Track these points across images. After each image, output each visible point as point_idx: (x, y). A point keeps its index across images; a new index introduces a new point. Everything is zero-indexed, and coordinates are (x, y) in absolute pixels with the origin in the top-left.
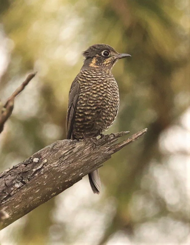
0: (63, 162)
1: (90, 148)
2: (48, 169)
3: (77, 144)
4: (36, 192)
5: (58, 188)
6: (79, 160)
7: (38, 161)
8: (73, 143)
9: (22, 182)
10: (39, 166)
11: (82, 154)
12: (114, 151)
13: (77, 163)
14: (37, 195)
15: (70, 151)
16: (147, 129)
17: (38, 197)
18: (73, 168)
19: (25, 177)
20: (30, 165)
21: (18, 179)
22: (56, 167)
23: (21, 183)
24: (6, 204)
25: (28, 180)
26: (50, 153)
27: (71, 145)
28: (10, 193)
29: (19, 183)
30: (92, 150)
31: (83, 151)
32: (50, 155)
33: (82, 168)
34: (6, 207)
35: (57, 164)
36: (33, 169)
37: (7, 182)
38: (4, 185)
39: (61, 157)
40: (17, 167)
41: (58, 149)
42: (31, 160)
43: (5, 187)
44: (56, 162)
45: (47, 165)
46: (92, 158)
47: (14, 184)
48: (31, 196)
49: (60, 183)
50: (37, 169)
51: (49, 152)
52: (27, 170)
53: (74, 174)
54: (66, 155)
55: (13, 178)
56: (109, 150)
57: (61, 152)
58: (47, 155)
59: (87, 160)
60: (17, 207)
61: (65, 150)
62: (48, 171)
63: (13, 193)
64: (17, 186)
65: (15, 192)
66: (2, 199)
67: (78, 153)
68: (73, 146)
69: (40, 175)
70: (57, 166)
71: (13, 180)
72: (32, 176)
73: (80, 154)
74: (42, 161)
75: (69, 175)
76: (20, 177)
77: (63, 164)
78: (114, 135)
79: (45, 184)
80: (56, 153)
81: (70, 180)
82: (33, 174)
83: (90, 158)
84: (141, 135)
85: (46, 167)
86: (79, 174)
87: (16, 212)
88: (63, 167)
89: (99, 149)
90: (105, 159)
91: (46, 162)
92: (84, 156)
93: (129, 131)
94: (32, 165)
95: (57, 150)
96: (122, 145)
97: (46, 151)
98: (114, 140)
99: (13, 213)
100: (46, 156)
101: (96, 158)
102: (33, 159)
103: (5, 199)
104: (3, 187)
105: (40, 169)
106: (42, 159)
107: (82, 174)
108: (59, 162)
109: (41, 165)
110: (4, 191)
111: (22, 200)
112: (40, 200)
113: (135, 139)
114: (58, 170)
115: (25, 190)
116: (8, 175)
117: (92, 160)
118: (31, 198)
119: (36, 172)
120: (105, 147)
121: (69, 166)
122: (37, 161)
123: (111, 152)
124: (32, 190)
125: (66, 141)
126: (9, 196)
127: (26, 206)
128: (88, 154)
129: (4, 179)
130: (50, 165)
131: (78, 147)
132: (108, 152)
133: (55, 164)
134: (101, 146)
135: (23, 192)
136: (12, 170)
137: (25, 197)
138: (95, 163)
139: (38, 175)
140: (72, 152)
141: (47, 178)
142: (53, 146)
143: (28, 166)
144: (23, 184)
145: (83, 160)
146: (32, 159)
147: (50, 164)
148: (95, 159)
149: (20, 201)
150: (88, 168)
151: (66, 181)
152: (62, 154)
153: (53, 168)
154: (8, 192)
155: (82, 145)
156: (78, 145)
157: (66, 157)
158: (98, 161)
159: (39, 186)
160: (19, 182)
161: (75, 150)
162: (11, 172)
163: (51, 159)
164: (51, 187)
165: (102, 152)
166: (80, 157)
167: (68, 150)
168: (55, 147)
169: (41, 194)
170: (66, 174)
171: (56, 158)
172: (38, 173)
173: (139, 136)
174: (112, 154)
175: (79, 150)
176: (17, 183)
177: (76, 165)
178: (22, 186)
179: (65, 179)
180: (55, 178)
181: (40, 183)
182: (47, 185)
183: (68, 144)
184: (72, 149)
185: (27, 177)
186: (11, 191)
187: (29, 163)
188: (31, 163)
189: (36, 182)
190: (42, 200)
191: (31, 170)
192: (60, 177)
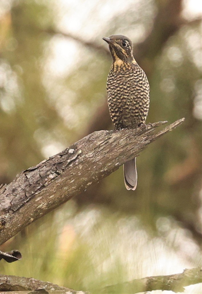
0: (98, 153)
1: (126, 138)
2: (82, 159)
3: (113, 134)
4: (71, 182)
5: (94, 178)
6: (115, 150)
7: (74, 152)
8: (109, 134)
9: (56, 172)
10: (74, 157)
12: (151, 141)
13: (113, 154)
14: (72, 185)
15: (105, 142)
16: (184, 118)
17: (73, 187)
18: (108, 158)
20: (65, 156)
21: (52, 170)
22: (91, 157)
24: (41, 194)
25: (62, 171)
27: (106, 136)
28: (44, 184)
29: (53, 173)
30: (129, 140)
31: (119, 141)
32: (86, 146)
33: (118, 158)
34: (41, 198)
35: (93, 155)
36: (68, 159)
37: (42, 173)
38: (38, 176)
39: (96, 148)
40: (53, 158)
41: (94, 140)
42: (67, 151)
43: (39, 178)
44: (91, 152)
45: (82, 155)
46: (128, 148)
47: (48, 175)
48: (65, 186)
49: (95, 173)
50: (72, 160)
51: (85, 143)
52: (61, 161)
53: (110, 164)
54: (102, 146)
55: (47, 169)
56: (146, 140)
57: (97, 143)
58: (83, 146)
59: (123, 150)
60: (51, 197)
61: (101, 141)
62: (83, 162)
63: (47, 183)
64: (51, 176)
65: (50, 183)
66: (36, 190)
67: (114, 144)
68: (109, 137)
69: (75, 165)
70: (93, 157)
71: (48, 171)
72: (66, 167)
73: (116, 145)
74: (77, 152)
75: (104, 166)
76: (54, 167)
77: (98, 154)
78: (151, 125)
79: (80, 174)
80: (91, 144)
81: (105, 170)
82: (67, 165)
83: (126, 148)
84: (178, 125)
85: (81, 158)
86: (115, 165)
87: (51, 202)
88: (99, 158)
89: (135, 139)
90: (141, 149)
92: (120, 146)
93: (167, 121)
94: (67, 156)
95: (93, 141)
96: (159, 135)
97: (82, 142)
98: (151, 130)
99: (48, 204)
100: (82, 147)
101: (132, 148)
102: (69, 150)
103: (39, 189)
104: (38, 178)
105: (75, 160)
106: (78, 150)
107: (118, 164)
109: (75, 156)
110: (38, 182)
111: (57, 190)
113: (172, 128)
114: (93, 160)
115: (60, 180)
116: (43, 166)
117: (127, 150)
118: (66, 188)
119: (70, 163)
120: (141, 137)
121: (105, 156)
122: (73, 152)
123: (147, 142)
124: (67, 180)
125: (102, 132)
126: (43, 186)
127: (61, 196)
128: (124, 144)
129: (39, 170)
130: (85, 156)
131: (114, 137)
132: (144, 142)
133: (91, 154)
134: (138, 136)
135: (58, 183)
136: (47, 162)
137: (60, 187)
138: (132, 153)
139: (73, 165)
140: (108, 142)
141: (82, 169)
142: (90, 137)
143: (63, 157)
144: (57, 175)
145: (119, 149)
146: (68, 150)
147: (85, 154)
148: (131, 149)
149: (55, 191)
150: (124, 158)
151: (101, 171)
152: (97, 145)
153: (87, 158)
154: (42, 183)
155: (119, 135)
156: (114, 136)
157: (102, 148)
158: (134, 150)
159: (74, 177)
160: (53, 172)
161: (111, 141)
162: (47, 163)
163: (86, 150)
164: (86, 177)
165: (138, 142)
166: (116, 148)
167: (104, 141)
168: (91, 138)
169: (76, 184)
170: (101, 164)
171: (92, 149)
172: (72, 164)
173: (176, 126)
174: (149, 143)
175: (115, 141)
176: (52, 173)
177: (112, 156)
178: (57, 177)
179: (101, 169)
180: (90, 169)
181: (75, 173)
182: (82, 175)
183: (104, 134)
184: (107, 139)
185: (61, 168)
186: (45, 182)
187: (65, 154)
188: (66, 154)
189: (71, 172)
190: (78, 190)
191: (66, 161)
192: (95, 167)
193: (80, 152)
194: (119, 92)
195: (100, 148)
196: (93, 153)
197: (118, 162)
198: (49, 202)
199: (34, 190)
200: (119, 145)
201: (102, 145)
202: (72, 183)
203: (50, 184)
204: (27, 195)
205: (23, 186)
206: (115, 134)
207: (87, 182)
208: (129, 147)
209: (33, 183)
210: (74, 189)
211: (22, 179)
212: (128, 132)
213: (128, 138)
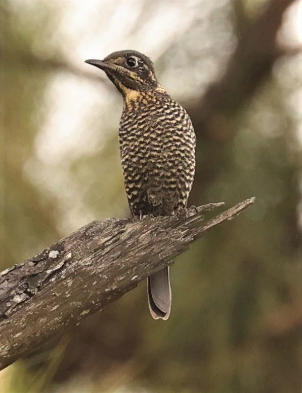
0: (102, 258)
2: (73, 269)
3: (127, 225)
4: (52, 310)
5: (93, 302)
6: (131, 253)
7: (58, 256)
9: (26, 292)
10: (58, 265)
11: (136, 243)
12: (194, 237)
13: (127, 259)
14: (54, 314)
15: (114, 239)
16: (254, 198)
17: (57, 319)
18: (119, 267)
19: (33, 285)
20: (43, 263)
21: (19, 288)
22: (88, 266)
23: (24, 294)
25: (36, 290)
26: (79, 242)
27: (117, 228)
28: (5, 312)
29: (21, 294)
30: (155, 235)
31: (138, 237)
32: (79, 245)
33: (135, 268)
35: (91, 261)
40: (21, 267)
41: (93, 234)
42: (46, 254)
44: (88, 257)
45: (73, 262)
46: (154, 251)
47: (12, 297)
48: (42, 316)
49: (96, 294)
50: (54, 270)
51: (78, 240)
52: (36, 273)
53: (121, 279)
54: (108, 246)
55: (11, 285)
56: (186, 235)
57: (98, 240)
58: (74, 245)
59: (145, 253)
60: (17, 335)
61: (107, 236)
62: (74, 273)
63: (9, 311)
64: (18, 299)
65: (15, 310)
67: (130, 242)
68: (121, 230)
69: (59, 280)
70: (91, 265)
71: (11, 289)
72: (44, 282)
73: (133, 244)
74: (63, 256)
75: (111, 281)
76: (23, 283)
77: (101, 260)
78: (196, 209)
79: (69, 295)
80: (89, 241)
81: (114, 289)
82: (46, 280)
83: (151, 249)
84: (243, 209)
85: (70, 267)
86: (131, 278)
87: (17, 344)
88: (102, 266)
89: (167, 233)
90: (178, 251)
91: (71, 259)
92: (140, 246)
93: (223, 203)
94: (46, 263)
95: (92, 236)
96: (209, 227)
97: (72, 239)
98: (195, 218)
99: (12, 347)
100: (72, 248)
101: (162, 250)
102: (49, 252)
105: (59, 270)
106: (65, 252)
107: (136, 278)
108: (94, 258)
109: (61, 263)
111: (28, 324)
112: (60, 323)
113: (232, 216)
114: (91, 270)
115: (33, 306)
116: (4, 281)
117: (153, 254)
118: (42, 320)
119: (51, 276)
120: (178, 230)
121: (113, 263)
122: (56, 257)
123: (189, 238)
124: (45, 306)
126: (4, 317)
127: (35, 333)
128: (147, 242)
130: (78, 263)
131: (129, 230)
132: (183, 239)
133: (88, 260)
134: (172, 228)
135: (30, 311)
136: (11, 273)
137: (33, 319)
138: (161, 259)
139: (56, 280)
140: (118, 239)
141: (72, 286)
142: (86, 230)
143: (39, 265)
144: (28, 297)
145: (137, 252)
146: (47, 252)
148: (160, 252)
149: (24, 325)
150: (146, 267)
151: (107, 290)
152: (100, 243)
153: (82, 268)
154: (0, 311)
155: (138, 227)
156: (130, 228)
157: (108, 249)
158: (165, 254)
159: (57, 300)
160: (21, 292)
161: (123, 237)
162: (10, 276)
163: (80, 253)
164: (79, 301)
165: (173, 239)
166: (134, 248)
167: (109, 238)
168: (89, 231)
169: (61, 313)
170: (106, 278)
171: (90, 251)
172: (55, 276)
173: (240, 211)
174: (191, 242)
175: (131, 237)
176: (18, 294)
177: (126, 263)
178: (27, 299)
179: (106, 286)
180: (86, 286)
181: (60, 294)
182: (72, 298)
183: (111, 225)
184: (117, 235)
185: (35, 284)
186: (6, 308)
187: (42, 260)
188: (45, 259)
189: (53, 292)
190: (65, 324)
191: (45, 271)
192: (95, 283)
193: (69, 256)
194: (142, 145)
195: (105, 249)
196: (91, 259)
197: (136, 275)
198: (14, 344)
200: (137, 244)
201: (107, 244)
202: (54, 311)
203: (15, 312)
206: (131, 225)
207: (81, 310)
208: (156, 248)
210: (59, 323)
212: (156, 221)
213: (153, 233)
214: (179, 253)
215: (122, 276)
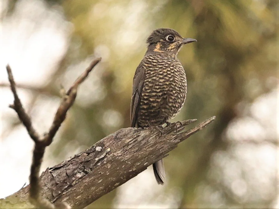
0: (127, 151)
2: (111, 158)
4: (99, 182)
5: (122, 178)
6: (144, 148)
7: (101, 150)
8: (138, 131)
9: (84, 171)
10: (102, 155)
12: (180, 140)
13: (142, 152)
14: (100, 185)
15: (134, 140)
16: (215, 117)
18: (138, 157)
20: (93, 154)
21: (80, 169)
22: (120, 156)
23: (82, 172)
24: (68, 194)
25: (90, 170)
27: (136, 134)
28: (72, 183)
29: (81, 172)
30: (158, 138)
31: (148, 139)
32: (114, 143)
33: (147, 158)
34: (67, 198)
35: (121, 153)
36: (95, 158)
37: (68, 171)
38: (65, 174)
40: (79, 156)
42: (94, 148)
43: (66, 176)
44: (119, 150)
45: (111, 153)
47: (76, 174)
48: (93, 186)
49: (124, 173)
50: (100, 158)
51: (113, 141)
52: (89, 160)
53: (139, 164)
54: (130, 144)
55: (74, 167)
56: (176, 138)
57: (125, 141)
58: (110, 143)
59: (152, 149)
60: (78, 197)
61: (130, 139)
62: (111, 160)
63: (74, 183)
64: (79, 175)
66: (63, 190)
67: (143, 142)
68: (138, 135)
69: (103, 164)
70: (121, 156)
71: (75, 170)
72: (94, 165)
73: (145, 143)
74: (105, 150)
75: (132, 166)
76: (81, 166)
77: (127, 153)
78: (181, 123)
79: (108, 174)
80: (119, 141)
81: (134, 170)
82: (95, 164)
83: (155, 147)
84: (209, 123)
85: (109, 156)
86: (144, 164)
87: (78, 203)
88: (128, 156)
89: (165, 137)
90: (171, 148)
91: (110, 151)
92: (149, 145)
93: (196, 119)
96: (189, 134)
97: (109, 140)
98: (180, 129)
99: (75, 204)
100: (109, 145)
101: (162, 147)
102: (96, 148)
103: (66, 189)
104: (64, 177)
105: (103, 158)
106: (105, 148)
108: (122, 151)
109: (103, 154)
110: (65, 181)
111: (84, 190)
112: (103, 190)
113: (202, 127)
114: (122, 159)
115: (87, 180)
116: (70, 164)
117: (157, 149)
118: (93, 188)
119: (98, 162)
120: (171, 135)
121: (134, 155)
122: (100, 150)
123: (177, 141)
124: (94, 180)
125: (130, 129)
126: (71, 186)
127: (88, 197)
128: (153, 142)
129: (65, 169)
130: (114, 154)
131: (142, 135)
132: (174, 141)
133: (119, 153)
134: (167, 134)
135: (85, 183)
136: (73, 159)
137: (87, 187)
138: (161, 152)
139: (101, 164)
140: (136, 140)
141: (110, 168)
142: (117, 135)
143: (90, 155)
144: (85, 174)
145: (148, 148)
146: (94, 147)
147: (114, 153)
148: (161, 148)
149: (82, 191)
150: (153, 157)
151: (130, 171)
152: (126, 142)
153: (116, 157)
154: (69, 182)
155: (147, 133)
156: (143, 134)
158: (163, 150)
159: (102, 176)
161: (139, 139)
162: (73, 161)
163: (115, 148)
164: (114, 177)
165: (168, 141)
166: (145, 146)
167: (132, 139)
168: (119, 135)
169: (104, 184)
170: (130, 163)
171: (120, 147)
172: (101, 162)
173: (207, 124)
174: (178, 143)
175: (144, 139)
176: (79, 172)
177: (141, 155)
178: (84, 176)
179: (130, 168)
180: (118, 168)
181: (103, 173)
182: (110, 175)
183: (132, 132)
184: (136, 137)
185: (89, 166)
186: (72, 181)
187: (91, 152)
188: (94, 152)
189: (99, 172)
190: (105, 191)
191: (94, 159)
192: (123, 166)
195: (129, 146)
196: (121, 152)
197: (146, 162)
198: (76, 202)
199: (61, 190)
200: (148, 143)
201: (130, 143)
203: (77, 183)
204: (54, 195)
205: (49, 186)
206: (143, 132)
208: (159, 146)
209: (60, 182)
211: (48, 178)
213: (157, 137)
214: (171, 149)
215: (139, 163)
